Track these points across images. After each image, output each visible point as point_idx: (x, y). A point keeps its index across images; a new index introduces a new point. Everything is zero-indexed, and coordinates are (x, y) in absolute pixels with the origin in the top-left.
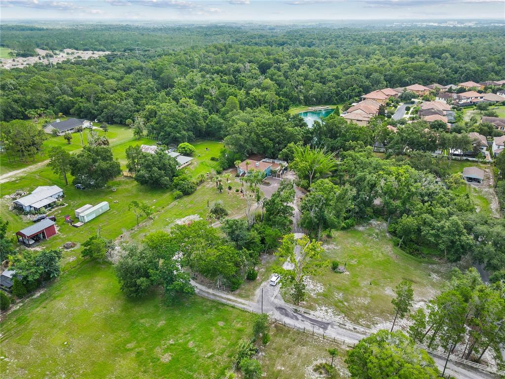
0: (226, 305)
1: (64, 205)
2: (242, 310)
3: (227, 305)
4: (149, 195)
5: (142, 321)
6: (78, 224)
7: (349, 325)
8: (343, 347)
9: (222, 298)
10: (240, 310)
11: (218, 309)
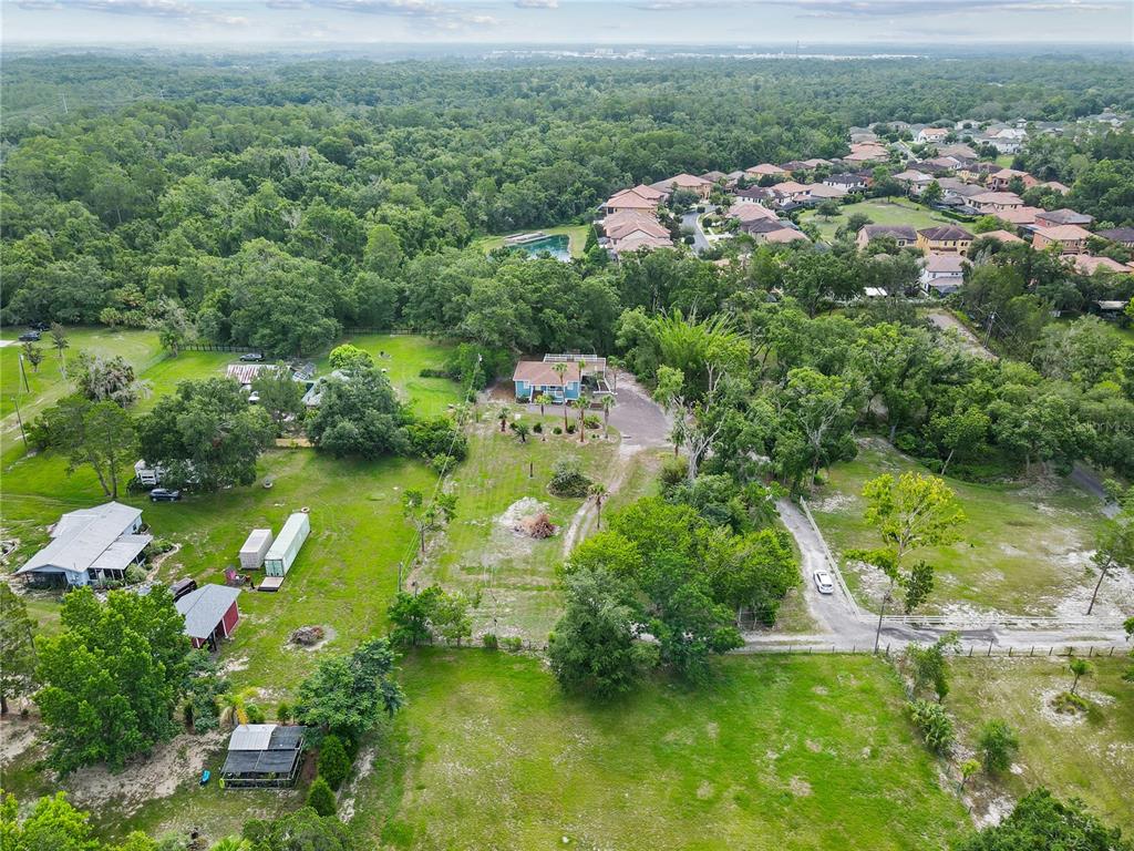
0: (790, 654)
1: (172, 548)
2: (829, 655)
3: (794, 654)
4: (369, 479)
5: (670, 737)
6: (267, 583)
7: (1022, 622)
8: (1053, 659)
9: (765, 643)
10: (822, 655)
11: (785, 668)
